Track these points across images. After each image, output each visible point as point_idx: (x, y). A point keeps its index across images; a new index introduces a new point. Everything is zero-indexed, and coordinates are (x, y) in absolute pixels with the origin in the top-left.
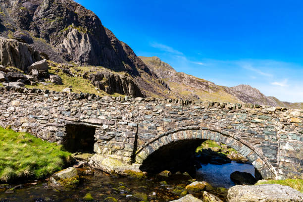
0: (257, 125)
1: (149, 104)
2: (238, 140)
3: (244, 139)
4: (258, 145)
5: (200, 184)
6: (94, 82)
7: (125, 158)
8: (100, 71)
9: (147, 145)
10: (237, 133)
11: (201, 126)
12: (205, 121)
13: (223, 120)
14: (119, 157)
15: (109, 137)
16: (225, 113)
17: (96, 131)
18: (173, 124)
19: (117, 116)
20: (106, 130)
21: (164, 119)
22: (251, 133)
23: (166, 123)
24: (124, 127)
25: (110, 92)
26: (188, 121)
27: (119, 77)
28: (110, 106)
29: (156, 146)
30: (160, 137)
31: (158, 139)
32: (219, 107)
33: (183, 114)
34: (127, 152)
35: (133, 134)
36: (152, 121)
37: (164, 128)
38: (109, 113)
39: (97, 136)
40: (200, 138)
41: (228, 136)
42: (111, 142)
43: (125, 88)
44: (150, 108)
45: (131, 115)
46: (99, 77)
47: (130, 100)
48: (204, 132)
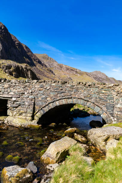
0: (103, 95)
1: (42, 84)
2: (94, 103)
3: (96, 102)
4: (104, 105)
5: (72, 129)
6: (5, 70)
7: (28, 118)
8: (9, 63)
9: (41, 109)
10: (93, 99)
11: (73, 96)
12: (75, 93)
13: (85, 92)
14: (24, 117)
15: (17, 105)
16: (86, 88)
17: (8, 102)
18: (56, 96)
19: (21, 92)
20: (14, 101)
21: (51, 93)
22: (101, 99)
23: (52, 95)
24: (26, 99)
25: (17, 77)
26: (65, 94)
27: (22, 67)
28: (17, 86)
29: (46, 109)
30: (49, 104)
32: (83, 85)
33: (62, 89)
34: (29, 114)
35: (32, 103)
36: (43, 94)
37: (51, 98)
38: (16, 90)
39: (9, 105)
40: (72, 103)
41: (88, 101)
42: (18, 108)
43: (26, 74)
44: (42, 86)
45: (30, 91)
46: (9, 67)
47: (30, 82)
48: (75, 99)
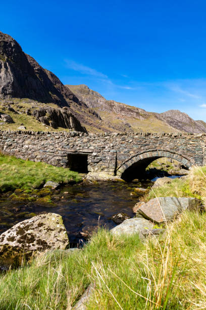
0: (191, 145)
1: (123, 136)
2: (181, 155)
3: (184, 154)
4: (192, 157)
6: (38, 118)
7: (110, 173)
8: (42, 107)
9: (124, 164)
10: (180, 151)
11: (158, 148)
12: (160, 146)
13: (171, 144)
14: (107, 173)
15: (98, 161)
16: (172, 140)
17: (88, 157)
18: (140, 149)
19: (102, 147)
20: (95, 156)
21: (134, 146)
22: (188, 150)
23: (135, 148)
24: (107, 153)
25: (55, 127)
26: (149, 146)
28: (96, 140)
29: (130, 164)
30: (132, 157)
31: (131, 159)
32: (168, 136)
33: (146, 142)
34: (111, 169)
35: (114, 157)
36: (126, 148)
37: (134, 152)
38: (96, 145)
39: (89, 161)
41: (174, 153)
42: (99, 163)
43: (67, 122)
44: (124, 139)
45: (112, 145)
46: (42, 113)
48: (160, 152)
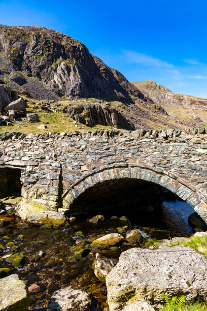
0: (200, 158)
1: (72, 139)
2: (175, 178)
3: (182, 177)
4: (201, 185)
6: (73, 116)
7: (50, 203)
8: (80, 103)
9: (73, 187)
10: (173, 170)
11: (130, 162)
12: (134, 156)
13: (155, 153)
14: (45, 202)
15: (34, 180)
16: (159, 144)
17: (22, 174)
18: (97, 162)
19: (40, 156)
20: (30, 172)
21: (88, 157)
22: (193, 169)
23: (90, 161)
24: (48, 168)
25: (91, 125)
26: (114, 158)
27: (100, 107)
28: (34, 145)
29: (81, 188)
30: (85, 177)
31: (83, 180)
32: (151, 136)
33: (108, 149)
34: (52, 196)
35: (57, 175)
36: (75, 159)
37: (88, 167)
38: (33, 153)
39: (23, 180)
40: (129, 177)
41: (162, 174)
42: (36, 185)
43: (108, 118)
44: (73, 144)
45: (54, 154)
46: (79, 110)
48: (134, 170)
